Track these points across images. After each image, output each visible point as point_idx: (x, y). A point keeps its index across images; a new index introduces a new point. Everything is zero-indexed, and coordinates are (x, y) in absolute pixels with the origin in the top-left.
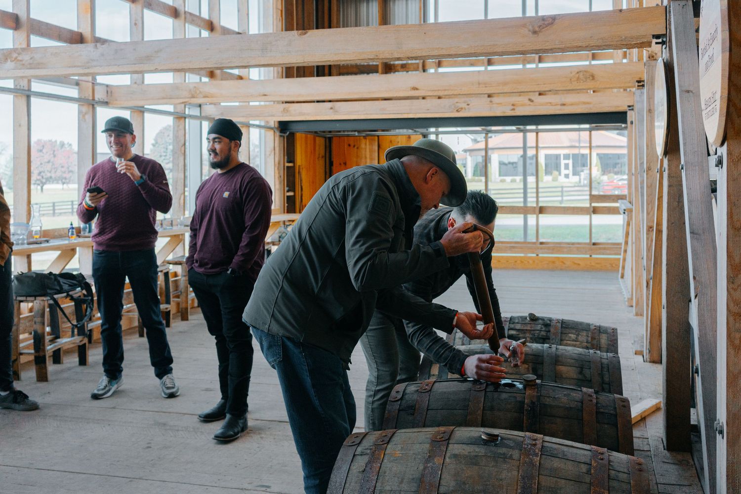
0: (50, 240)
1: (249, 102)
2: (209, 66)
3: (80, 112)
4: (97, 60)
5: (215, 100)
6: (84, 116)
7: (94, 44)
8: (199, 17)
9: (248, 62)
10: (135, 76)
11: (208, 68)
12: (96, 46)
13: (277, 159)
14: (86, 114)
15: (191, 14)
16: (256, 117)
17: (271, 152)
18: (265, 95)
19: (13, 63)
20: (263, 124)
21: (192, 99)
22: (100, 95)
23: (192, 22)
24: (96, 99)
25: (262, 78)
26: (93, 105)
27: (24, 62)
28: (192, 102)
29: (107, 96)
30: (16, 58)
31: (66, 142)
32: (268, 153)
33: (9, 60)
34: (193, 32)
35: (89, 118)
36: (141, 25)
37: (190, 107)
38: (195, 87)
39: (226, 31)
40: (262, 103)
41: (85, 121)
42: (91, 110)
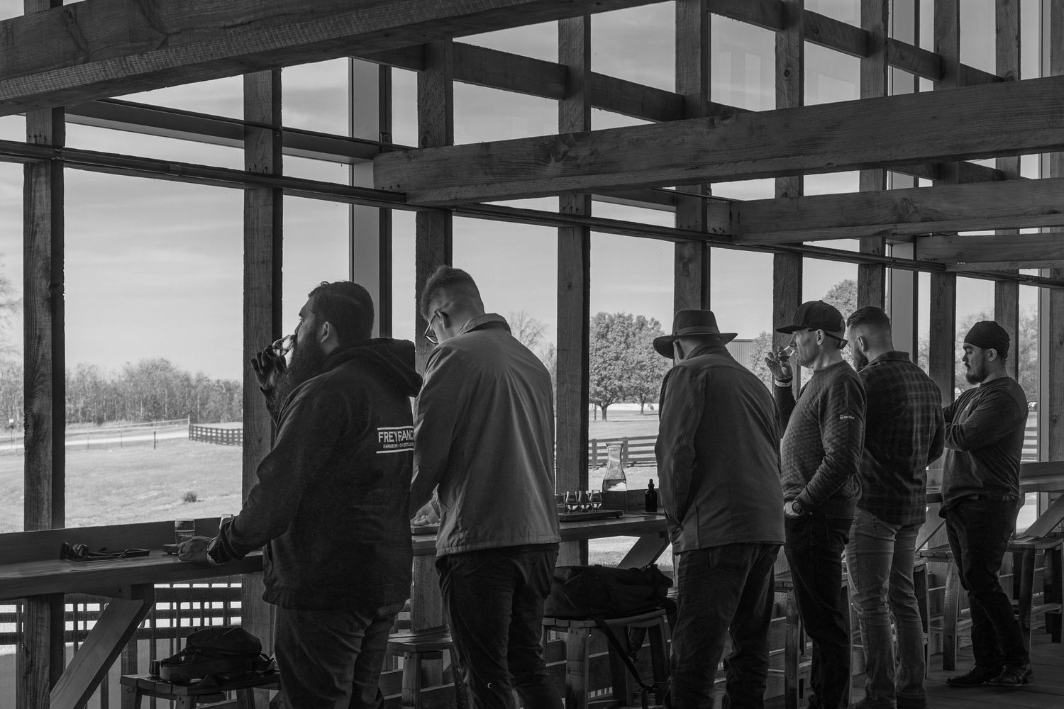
0: (621, 514)
1: (1018, 229)
2: (937, 154)
3: (679, 258)
4: (714, 151)
5: (946, 226)
6: (685, 265)
7: (708, 118)
8: (916, 49)
9: (1020, 142)
10: (785, 180)
11: (934, 158)
12: (712, 122)
14: (689, 261)
15: (897, 43)
16: (1030, 262)
18: (1055, 212)
19: (559, 165)
20: (1047, 274)
21: (899, 226)
22: (716, 223)
23: (903, 64)
24: (710, 231)
25: (1047, 175)
26: (704, 243)
27: (579, 161)
28: (898, 232)
29: (730, 224)
30: (565, 154)
31: (648, 319)
32: (1057, 339)
33: (553, 159)
34: (900, 82)
35: (695, 268)
36: (797, 76)
37: (894, 241)
38: (905, 200)
39: (973, 77)
40: (1047, 230)
41: (688, 276)
42: (700, 252)
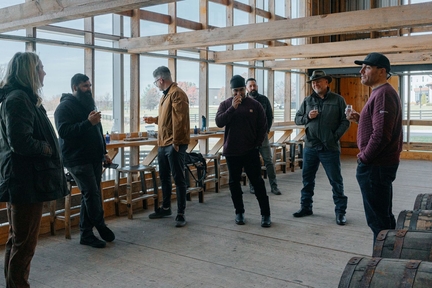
1: (291, 58)
2: (269, 39)
3: (200, 67)
4: (210, 38)
5: (272, 58)
6: (202, 69)
7: (208, 29)
8: (263, 11)
9: (291, 35)
10: (228, 46)
11: (269, 40)
12: (209, 30)
13: (307, 91)
14: (203, 67)
15: (259, 9)
16: (295, 67)
17: (304, 87)
18: (301, 54)
19: (168, 42)
20: (298, 71)
22: (210, 57)
23: (260, 14)
24: (209, 59)
25: (298, 44)
26: (207, 63)
27: (173, 41)
28: (259, 59)
29: (214, 58)
30: (170, 39)
31: (192, 83)
32: (301, 88)
33: (167, 40)
35: (205, 69)
36: (232, 18)
37: (258, 62)
38: (261, 51)
39: (278, 18)
40: (298, 59)
41: (203, 71)
42: (206, 65)
